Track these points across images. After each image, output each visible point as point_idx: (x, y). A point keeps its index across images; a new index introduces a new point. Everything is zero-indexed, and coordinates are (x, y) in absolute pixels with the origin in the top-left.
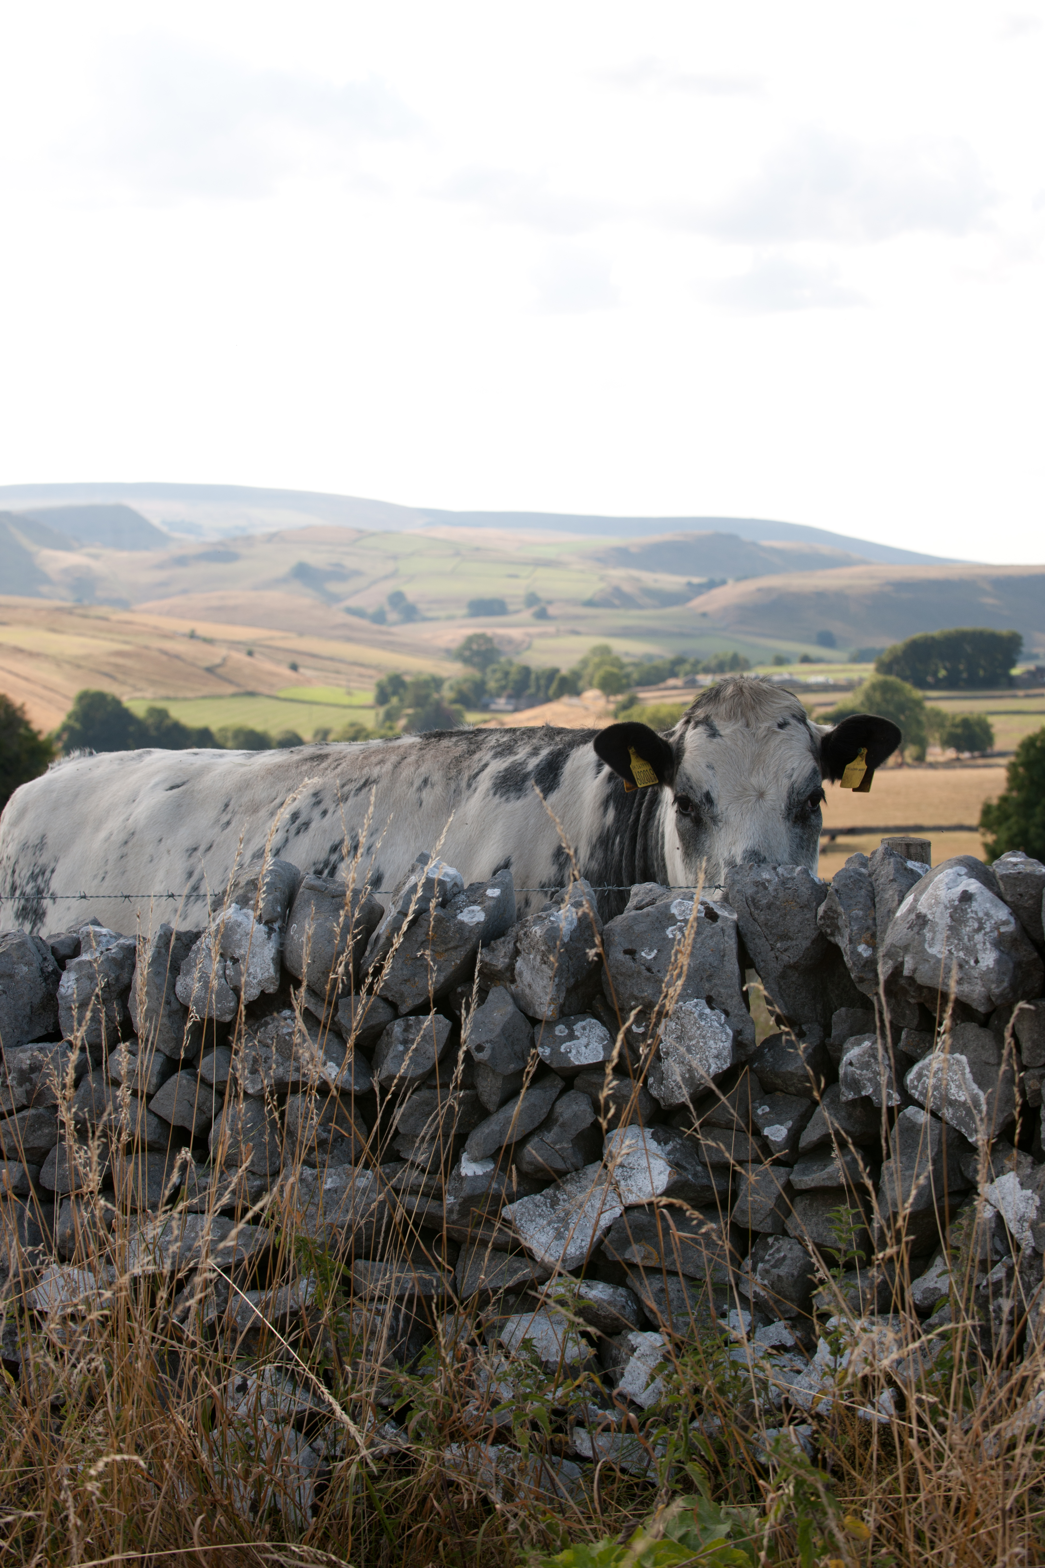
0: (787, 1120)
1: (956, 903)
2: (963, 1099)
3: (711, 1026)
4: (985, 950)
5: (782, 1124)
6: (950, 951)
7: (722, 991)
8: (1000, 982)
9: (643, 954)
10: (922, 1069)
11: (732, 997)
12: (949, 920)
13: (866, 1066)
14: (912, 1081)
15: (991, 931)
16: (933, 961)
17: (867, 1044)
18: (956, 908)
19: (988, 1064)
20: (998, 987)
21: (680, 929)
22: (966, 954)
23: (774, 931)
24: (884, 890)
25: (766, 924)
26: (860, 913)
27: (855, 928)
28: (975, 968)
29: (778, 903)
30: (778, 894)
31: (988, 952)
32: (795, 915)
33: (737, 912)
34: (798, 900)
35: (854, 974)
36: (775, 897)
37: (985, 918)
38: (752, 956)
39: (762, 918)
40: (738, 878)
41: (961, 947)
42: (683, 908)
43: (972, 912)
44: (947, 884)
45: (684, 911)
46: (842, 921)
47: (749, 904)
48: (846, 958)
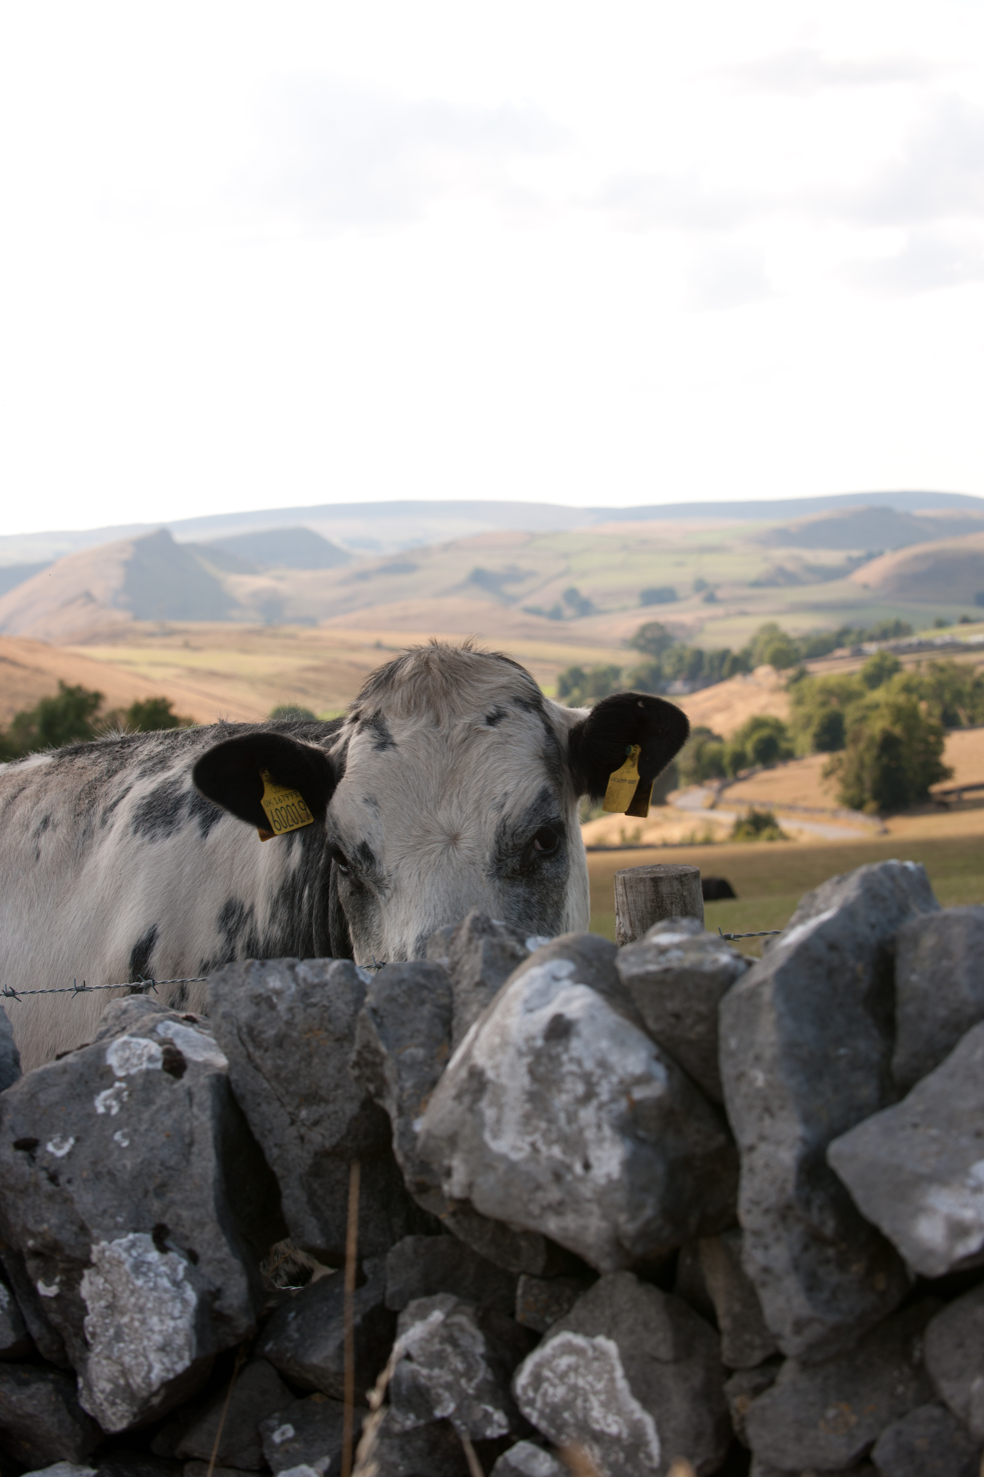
0: (321, 1454)
1: (539, 1043)
2: (614, 1430)
3: (155, 1288)
4: (600, 1141)
5: (311, 1463)
6: (533, 1145)
7: (185, 1214)
8: (634, 1208)
9: (50, 1147)
10: (539, 1366)
11: (202, 1225)
12: (525, 1081)
13: (437, 1360)
14: (525, 1388)
15: (613, 1100)
16: (502, 1168)
17: (437, 1316)
18: (538, 1055)
19: (655, 1359)
20: (632, 1218)
21: (118, 1096)
22: (564, 1152)
23: (292, 1088)
24: (465, 1004)
25: (277, 1076)
26: (420, 1053)
27: (408, 1084)
28: (581, 1180)
29: (295, 1034)
30: (294, 1016)
31: (607, 1145)
32: (328, 1055)
33: (226, 1054)
34: (331, 1027)
35: (407, 1178)
36: (289, 1023)
37: (599, 1071)
38: (257, 1136)
39: (268, 1065)
40: (224, 989)
41: (554, 1136)
42: (127, 1054)
43: (571, 1060)
44: (526, 1001)
45: (128, 1059)
46: (389, 1071)
47: (245, 1037)
48: (395, 1145)
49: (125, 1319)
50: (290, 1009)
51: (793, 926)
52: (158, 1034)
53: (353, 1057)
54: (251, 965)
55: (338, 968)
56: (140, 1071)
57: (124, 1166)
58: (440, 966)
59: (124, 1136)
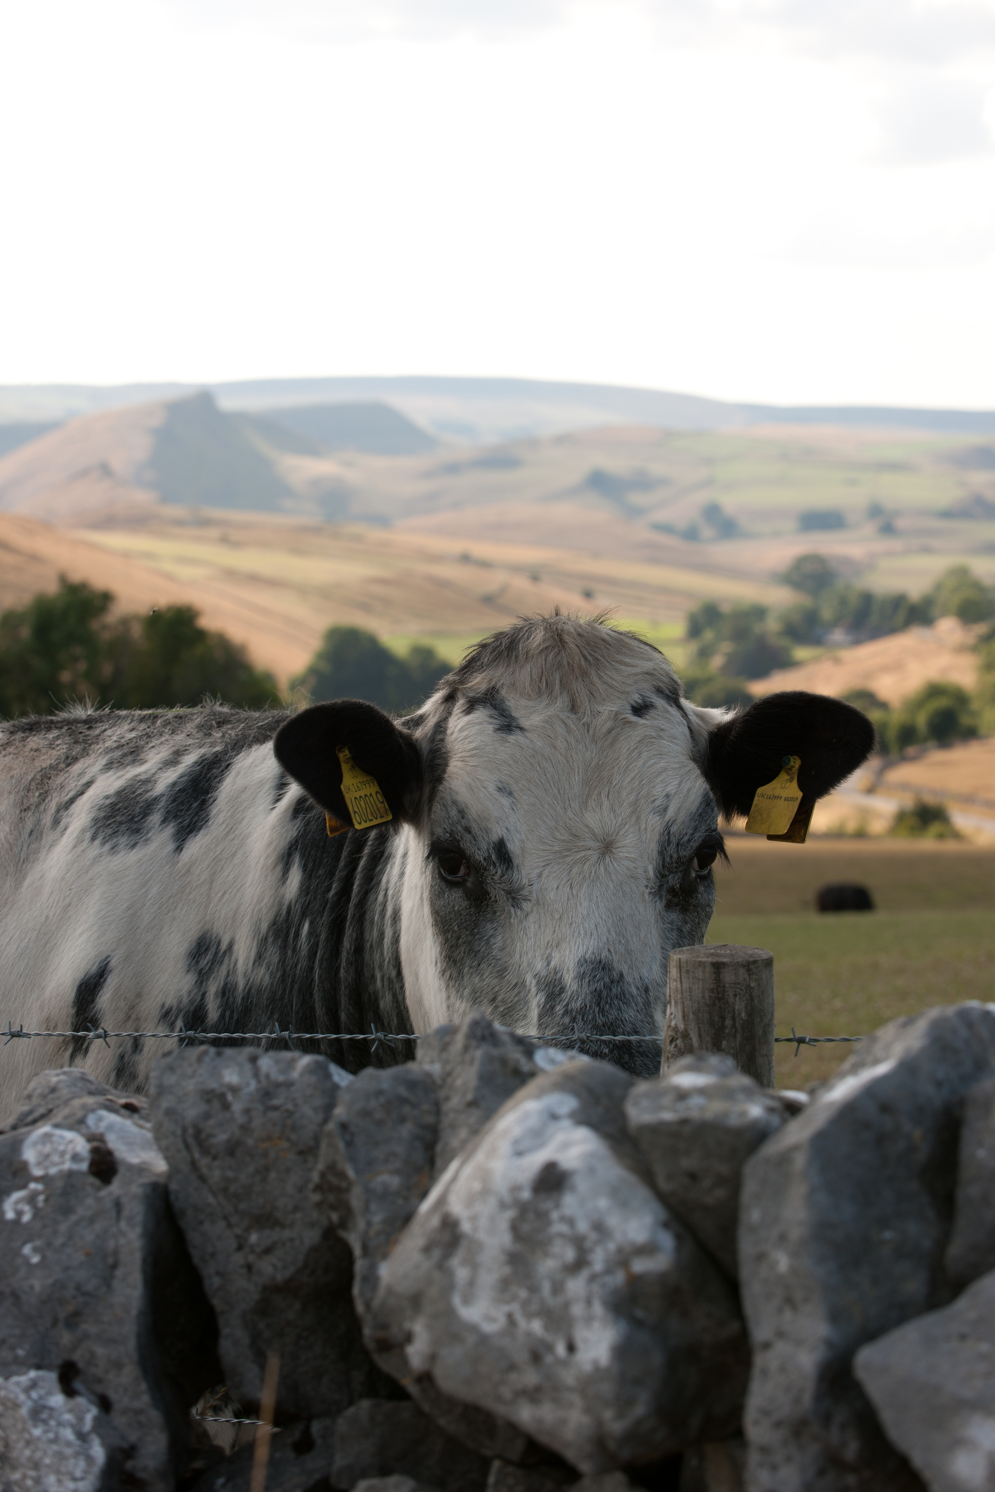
1: (526, 1195)
3: (55, 1440)
4: (589, 1319)
6: (510, 1317)
7: (100, 1351)
8: (623, 1404)
11: (118, 1365)
12: (507, 1238)
15: (608, 1271)
16: (471, 1340)
18: (524, 1209)
20: (620, 1416)
21: (31, 1200)
22: (546, 1328)
23: (242, 1206)
24: (453, 1127)
25: (225, 1190)
26: (394, 1182)
27: (377, 1219)
28: (564, 1363)
29: (250, 1142)
30: (250, 1120)
31: (596, 1325)
32: (288, 1170)
33: (167, 1158)
34: (293, 1137)
35: (367, 1331)
36: (245, 1128)
37: (593, 1236)
38: (196, 1261)
39: (216, 1175)
40: (170, 1079)
41: (534, 1307)
42: (47, 1149)
43: (563, 1219)
44: (516, 1142)
45: (47, 1156)
46: (356, 1199)
47: (191, 1140)
48: (356, 1290)
49: (16, 1476)
50: (247, 1111)
51: (842, 1075)
52: (88, 1127)
53: (315, 1177)
54: (205, 1053)
55: (308, 1065)
56: (61, 1171)
57: (32, 1287)
58: (429, 1075)
59: (35, 1250)
